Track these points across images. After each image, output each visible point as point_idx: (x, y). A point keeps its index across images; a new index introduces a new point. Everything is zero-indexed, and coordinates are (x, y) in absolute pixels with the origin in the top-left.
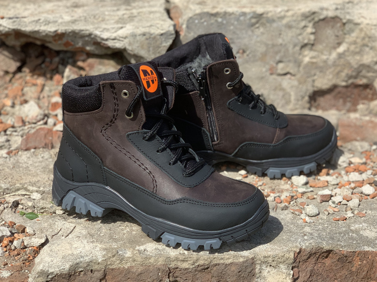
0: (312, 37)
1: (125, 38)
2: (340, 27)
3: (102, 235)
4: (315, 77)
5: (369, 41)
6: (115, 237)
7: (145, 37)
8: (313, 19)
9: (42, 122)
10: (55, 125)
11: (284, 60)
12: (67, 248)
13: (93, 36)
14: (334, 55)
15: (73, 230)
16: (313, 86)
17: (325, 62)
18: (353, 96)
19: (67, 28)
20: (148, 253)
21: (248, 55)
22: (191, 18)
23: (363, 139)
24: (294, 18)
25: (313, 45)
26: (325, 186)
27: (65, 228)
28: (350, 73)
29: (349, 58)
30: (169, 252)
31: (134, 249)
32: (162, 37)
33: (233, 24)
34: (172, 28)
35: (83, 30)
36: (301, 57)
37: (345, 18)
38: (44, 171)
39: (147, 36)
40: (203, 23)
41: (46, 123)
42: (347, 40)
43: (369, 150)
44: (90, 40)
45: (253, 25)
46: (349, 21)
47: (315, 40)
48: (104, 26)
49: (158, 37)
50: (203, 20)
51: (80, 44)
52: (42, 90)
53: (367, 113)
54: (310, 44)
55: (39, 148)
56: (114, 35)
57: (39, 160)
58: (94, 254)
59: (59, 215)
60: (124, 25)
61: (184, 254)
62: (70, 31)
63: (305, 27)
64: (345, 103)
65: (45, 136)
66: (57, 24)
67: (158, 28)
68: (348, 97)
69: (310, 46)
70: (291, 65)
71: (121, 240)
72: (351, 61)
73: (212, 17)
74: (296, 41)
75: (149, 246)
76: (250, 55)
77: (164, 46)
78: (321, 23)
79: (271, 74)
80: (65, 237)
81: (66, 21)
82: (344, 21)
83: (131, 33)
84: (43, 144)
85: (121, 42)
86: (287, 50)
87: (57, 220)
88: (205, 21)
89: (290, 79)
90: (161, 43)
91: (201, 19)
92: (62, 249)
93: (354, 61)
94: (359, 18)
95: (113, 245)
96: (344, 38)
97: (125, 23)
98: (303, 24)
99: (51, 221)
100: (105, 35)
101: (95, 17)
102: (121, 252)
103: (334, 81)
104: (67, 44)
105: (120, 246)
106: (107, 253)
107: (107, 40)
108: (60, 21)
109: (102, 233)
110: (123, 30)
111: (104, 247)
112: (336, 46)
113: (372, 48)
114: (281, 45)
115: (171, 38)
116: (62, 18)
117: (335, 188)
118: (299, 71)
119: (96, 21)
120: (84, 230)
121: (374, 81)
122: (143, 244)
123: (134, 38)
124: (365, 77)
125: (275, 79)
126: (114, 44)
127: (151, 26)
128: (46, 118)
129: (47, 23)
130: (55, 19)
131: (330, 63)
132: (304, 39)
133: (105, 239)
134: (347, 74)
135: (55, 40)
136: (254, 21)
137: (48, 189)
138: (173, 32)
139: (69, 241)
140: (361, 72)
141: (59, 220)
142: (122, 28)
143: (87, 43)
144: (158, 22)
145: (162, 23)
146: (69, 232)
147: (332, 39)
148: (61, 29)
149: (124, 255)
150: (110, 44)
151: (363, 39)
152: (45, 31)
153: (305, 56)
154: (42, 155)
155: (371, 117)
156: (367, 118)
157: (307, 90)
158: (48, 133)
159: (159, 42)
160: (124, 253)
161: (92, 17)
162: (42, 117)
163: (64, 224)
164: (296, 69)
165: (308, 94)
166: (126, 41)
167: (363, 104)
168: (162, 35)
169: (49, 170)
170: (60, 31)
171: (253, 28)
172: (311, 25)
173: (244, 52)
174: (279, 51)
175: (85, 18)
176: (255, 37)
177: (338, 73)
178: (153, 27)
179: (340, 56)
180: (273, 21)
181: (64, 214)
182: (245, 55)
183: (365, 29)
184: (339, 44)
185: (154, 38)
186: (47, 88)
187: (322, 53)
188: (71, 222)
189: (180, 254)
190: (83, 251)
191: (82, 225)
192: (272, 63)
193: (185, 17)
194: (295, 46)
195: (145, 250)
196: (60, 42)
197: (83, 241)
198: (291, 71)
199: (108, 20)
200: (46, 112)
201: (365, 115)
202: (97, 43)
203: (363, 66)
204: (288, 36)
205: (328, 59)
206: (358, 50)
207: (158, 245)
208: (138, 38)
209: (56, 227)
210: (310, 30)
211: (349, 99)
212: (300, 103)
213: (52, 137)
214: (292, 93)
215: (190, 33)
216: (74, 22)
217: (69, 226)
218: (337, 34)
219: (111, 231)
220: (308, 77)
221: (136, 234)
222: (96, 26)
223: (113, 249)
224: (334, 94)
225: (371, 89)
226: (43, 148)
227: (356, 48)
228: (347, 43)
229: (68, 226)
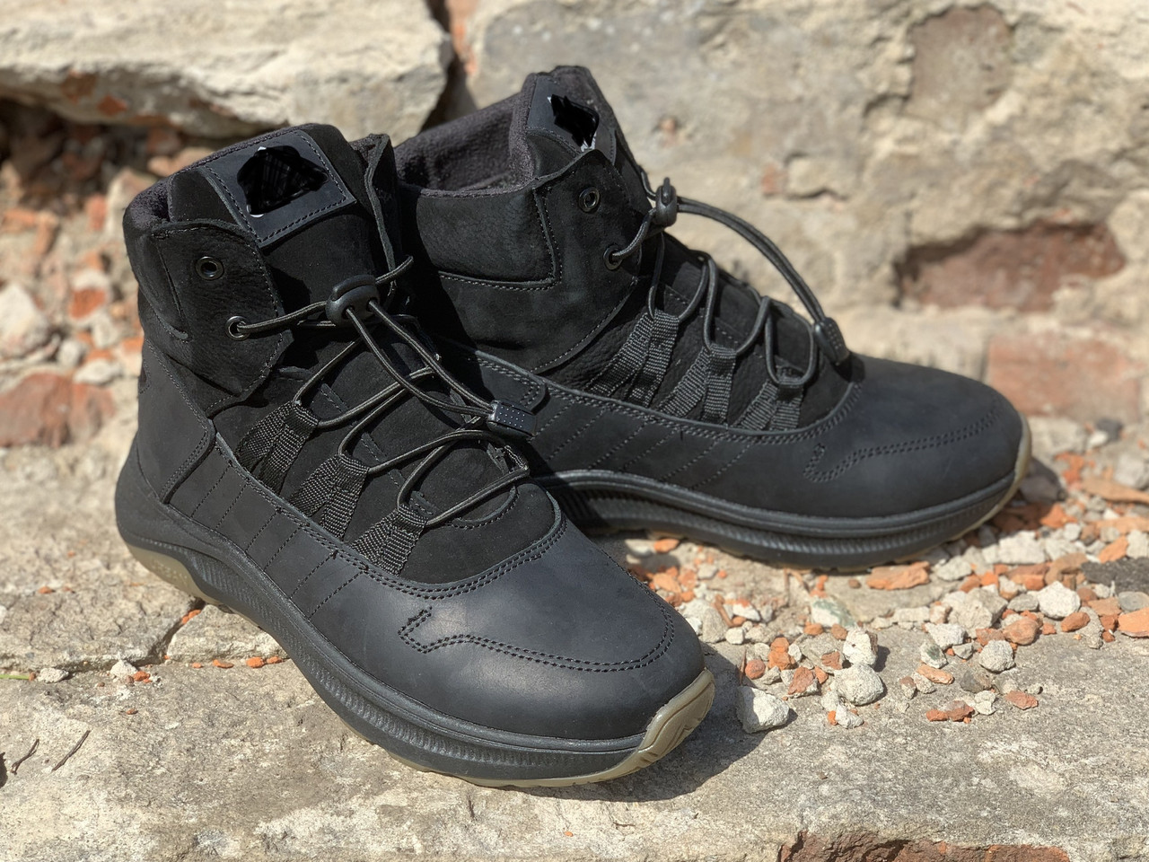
0: (904, 73)
1: (284, 89)
2: (998, 37)
3: (158, 772)
4: (915, 204)
5: (1093, 86)
6: (202, 780)
7: (345, 87)
8: (908, 14)
9: (38, 356)
10: (81, 361)
11: (811, 149)
12: (44, 817)
13: (183, 83)
14: (976, 131)
15: (80, 744)
16: (908, 232)
17: (948, 153)
18: (1040, 261)
19: (99, 57)
20: (297, 846)
21: (690, 137)
22: (498, 19)
23: (1063, 412)
24: (843, 13)
25: (906, 98)
26: (919, 585)
27: (59, 735)
28: (1029, 188)
29: (1025, 142)
30: (365, 844)
31: (250, 834)
32: (401, 86)
33: (637, 37)
34: (432, 58)
35: (149, 65)
36: (865, 139)
37: (1013, 11)
38: (29, 525)
39: (354, 84)
40: (539, 34)
41: (53, 358)
42: (1019, 82)
43: (1080, 448)
44: (176, 93)
45: (705, 38)
46: (1028, 20)
47: (912, 82)
48: (217, 49)
49: (390, 86)
50: (538, 27)
51: (148, 107)
52: (51, 246)
53: (1083, 315)
54: (895, 96)
55: (21, 445)
56: (249, 80)
57: (16, 486)
58: (120, 847)
59: (49, 683)
60: (281, 47)
61: (412, 850)
62: (109, 66)
63: (880, 39)
64: (1013, 281)
65: (46, 403)
66: (70, 45)
67: (389, 56)
68: (1023, 263)
69: (897, 103)
70: (834, 165)
71: (218, 793)
72: (1033, 152)
73: (569, 16)
74: (851, 87)
75: (303, 818)
76: (699, 137)
77: (412, 116)
78: (932, 26)
79: (769, 195)
80: (55, 769)
81: (98, 32)
82: (1012, 19)
83: (298, 75)
84: (34, 433)
85: (271, 102)
86: (820, 116)
87: (38, 705)
88: (545, 29)
89: (830, 209)
90: (401, 107)
91: (533, 22)
92: (30, 819)
93: (1043, 150)
94: (1060, 11)
95: (188, 812)
96: (1011, 74)
97: (285, 40)
98: (872, 30)
99: (21, 708)
100: (221, 80)
101: (190, 18)
102: (207, 843)
103: (976, 216)
104: (108, 105)
105: (208, 818)
106: (162, 844)
107: (227, 94)
108: (81, 32)
109: (163, 763)
110: (280, 61)
111: (156, 821)
112: (986, 99)
113: (1101, 109)
114: (800, 100)
115: (432, 89)
116: (90, 24)
117: (952, 591)
118: (859, 185)
119: (193, 32)
120: (109, 752)
121: (1109, 212)
122: (281, 813)
123: (312, 92)
124: (1079, 201)
125: (779, 211)
126: (251, 110)
127: (367, 48)
128: (55, 341)
129: (39, 41)
130: (64, 30)
131: (963, 156)
132: (875, 80)
133: (164, 791)
134: (1020, 194)
135: (70, 96)
136: (707, 23)
137: (30, 588)
138: (438, 70)
139: (55, 789)
140: (1065, 184)
141: (43, 704)
142: (274, 55)
143: (168, 104)
144: (390, 34)
145: (402, 37)
146: (67, 750)
147: (971, 80)
148: (84, 61)
149: (219, 850)
150: (239, 107)
151: (1074, 78)
152: (31, 69)
153: (883, 135)
154: (28, 469)
155: (1097, 331)
156: (1085, 334)
157: (887, 244)
158: (55, 392)
159: (392, 103)
160: (219, 843)
161: (183, 19)
162: (40, 338)
163: (58, 720)
164: (850, 180)
165: (890, 257)
166: (287, 99)
167: (1073, 285)
168: (401, 78)
169: (45, 520)
170: (78, 69)
171: (704, 49)
172: (899, 33)
173: (677, 126)
174: (795, 122)
175: (161, 23)
176: (713, 77)
177: (990, 190)
178: (373, 53)
179: (997, 134)
180: (773, 23)
181: (65, 683)
182: (682, 134)
183: (1078, 47)
184: (995, 94)
185: (377, 89)
186: (64, 241)
187: (937, 125)
188: (78, 717)
189: (399, 849)
190: (90, 833)
191: (107, 730)
192: (769, 159)
193: (482, 16)
194: (846, 103)
195: (285, 835)
196: (84, 101)
197: (94, 795)
198: (835, 185)
199: (233, 28)
200: (59, 319)
201: (1079, 324)
202: (199, 103)
203: (1073, 165)
204: (824, 72)
205: (955, 143)
206: (1055, 114)
207: (332, 815)
208: (324, 90)
209: (34, 729)
210: (895, 49)
211: (1026, 271)
212: (864, 284)
213: (69, 404)
214: (839, 256)
215: (497, 69)
216: (123, 36)
217: (70, 728)
218: (987, 62)
219: (193, 757)
220: (889, 204)
221: (269, 770)
222: (193, 48)
223: (181, 830)
224: (976, 253)
225: (1100, 238)
226: (34, 443)
227: (1050, 107)
228: (1020, 90)
229: (67, 731)
